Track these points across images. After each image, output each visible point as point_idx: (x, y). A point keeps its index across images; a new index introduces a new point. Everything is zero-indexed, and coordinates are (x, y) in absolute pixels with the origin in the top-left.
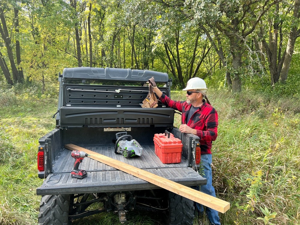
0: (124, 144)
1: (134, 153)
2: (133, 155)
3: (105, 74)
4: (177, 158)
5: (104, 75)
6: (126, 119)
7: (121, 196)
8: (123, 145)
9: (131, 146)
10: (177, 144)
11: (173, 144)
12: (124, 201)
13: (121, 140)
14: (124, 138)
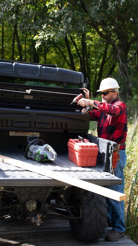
0: (36, 149)
1: (47, 157)
2: (46, 159)
3: (14, 70)
4: (92, 162)
5: (13, 72)
6: (38, 123)
7: (32, 203)
8: (34, 149)
9: (44, 150)
10: (93, 148)
11: (89, 148)
12: (35, 209)
13: (32, 144)
14: (35, 143)
